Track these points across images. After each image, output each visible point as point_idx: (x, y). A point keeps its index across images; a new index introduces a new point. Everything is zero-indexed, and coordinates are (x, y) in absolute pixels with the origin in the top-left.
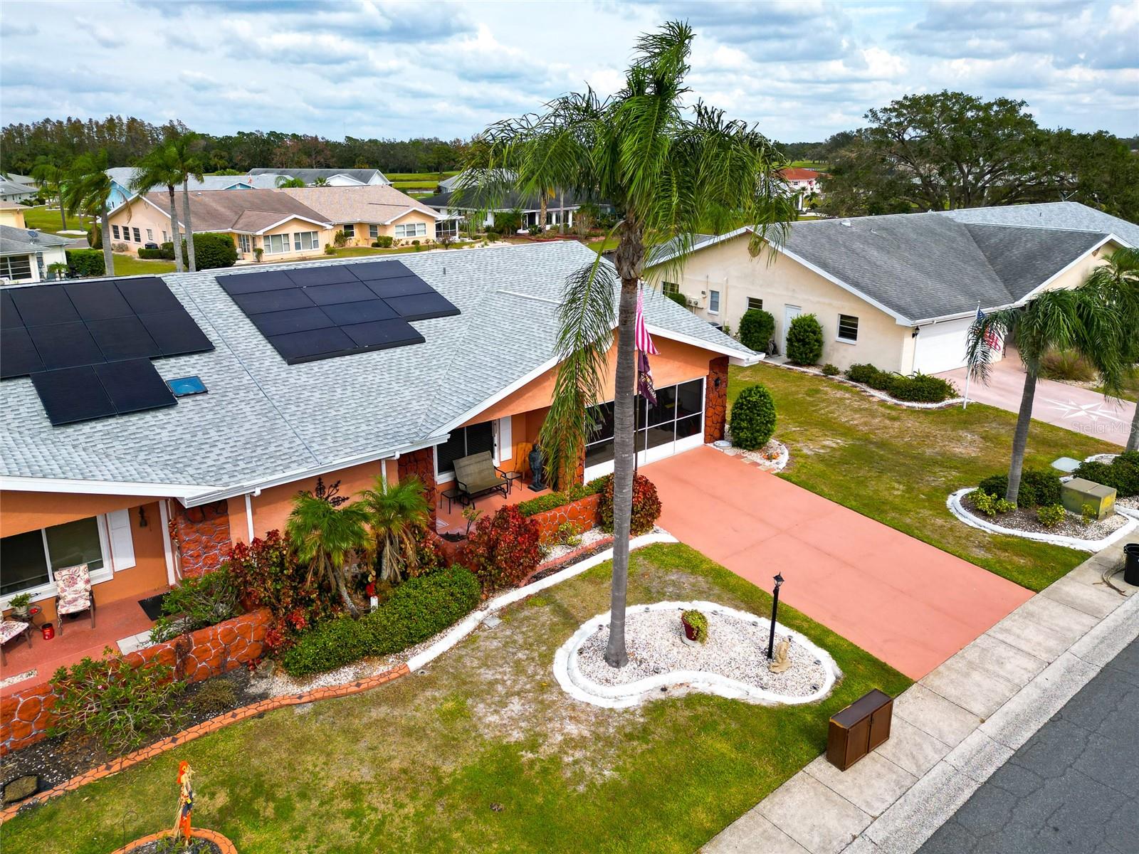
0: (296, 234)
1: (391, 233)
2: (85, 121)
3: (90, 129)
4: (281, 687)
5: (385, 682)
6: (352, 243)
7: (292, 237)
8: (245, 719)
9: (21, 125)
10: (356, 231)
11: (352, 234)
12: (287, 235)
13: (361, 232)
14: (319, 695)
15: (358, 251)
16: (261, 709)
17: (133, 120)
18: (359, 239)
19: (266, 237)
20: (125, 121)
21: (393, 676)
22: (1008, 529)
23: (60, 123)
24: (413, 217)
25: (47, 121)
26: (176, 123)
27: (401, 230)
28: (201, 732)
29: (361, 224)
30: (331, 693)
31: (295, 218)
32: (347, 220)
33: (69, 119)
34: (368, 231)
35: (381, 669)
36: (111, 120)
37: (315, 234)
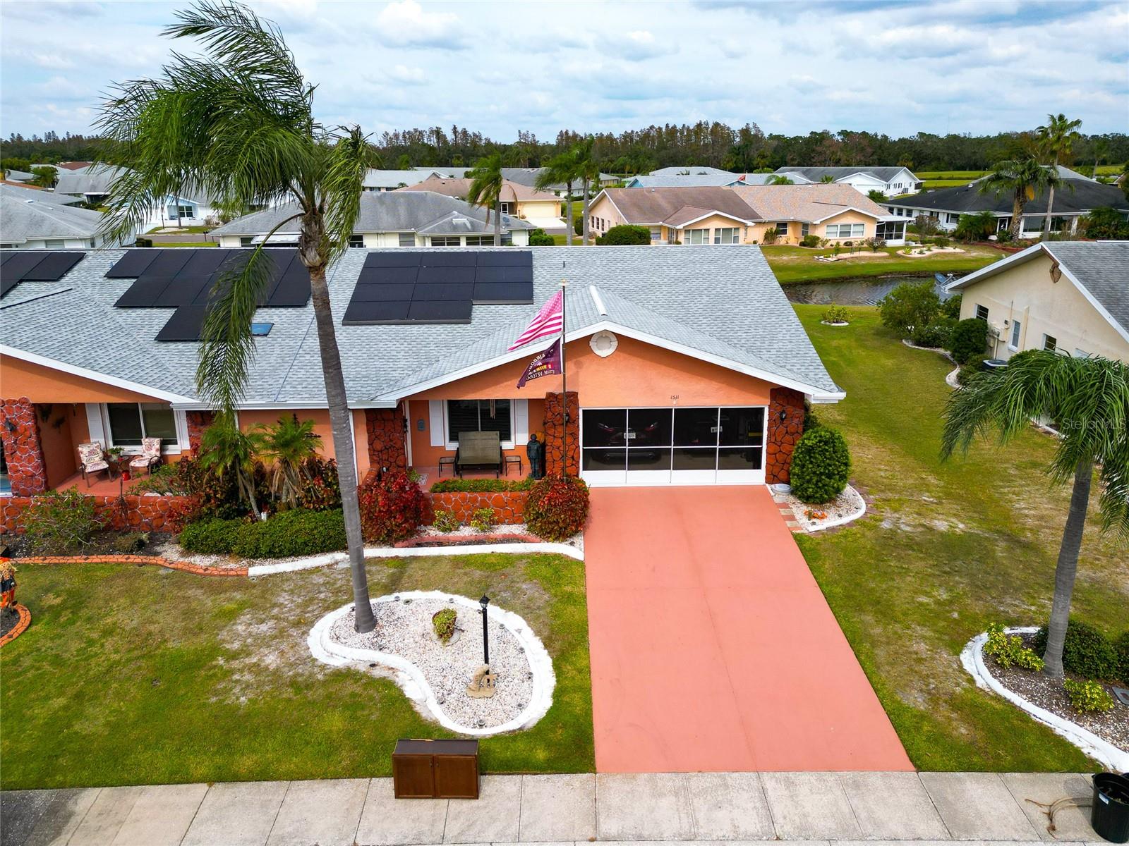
0: (717, 230)
1: (821, 233)
2: (679, 127)
3: (682, 133)
4: (171, 554)
5: (224, 575)
6: (782, 240)
7: (712, 233)
8: (132, 563)
9: (632, 131)
10: (789, 229)
11: (785, 232)
12: (708, 230)
13: (794, 230)
14: (180, 566)
15: (787, 249)
16: (144, 561)
17: (717, 125)
18: (791, 238)
19: (687, 231)
20: (711, 126)
21: (232, 573)
22: (1006, 690)
23: (660, 129)
24: (849, 217)
25: (652, 127)
26: (751, 126)
27: (834, 229)
28: (103, 560)
29: (795, 223)
30: (187, 568)
31: (717, 215)
32: (780, 218)
33: (667, 126)
34: (800, 229)
35: (231, 565)
36: (699, 125)
37: (737, 231)
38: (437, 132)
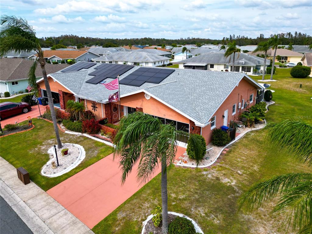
38: (289, 34)
